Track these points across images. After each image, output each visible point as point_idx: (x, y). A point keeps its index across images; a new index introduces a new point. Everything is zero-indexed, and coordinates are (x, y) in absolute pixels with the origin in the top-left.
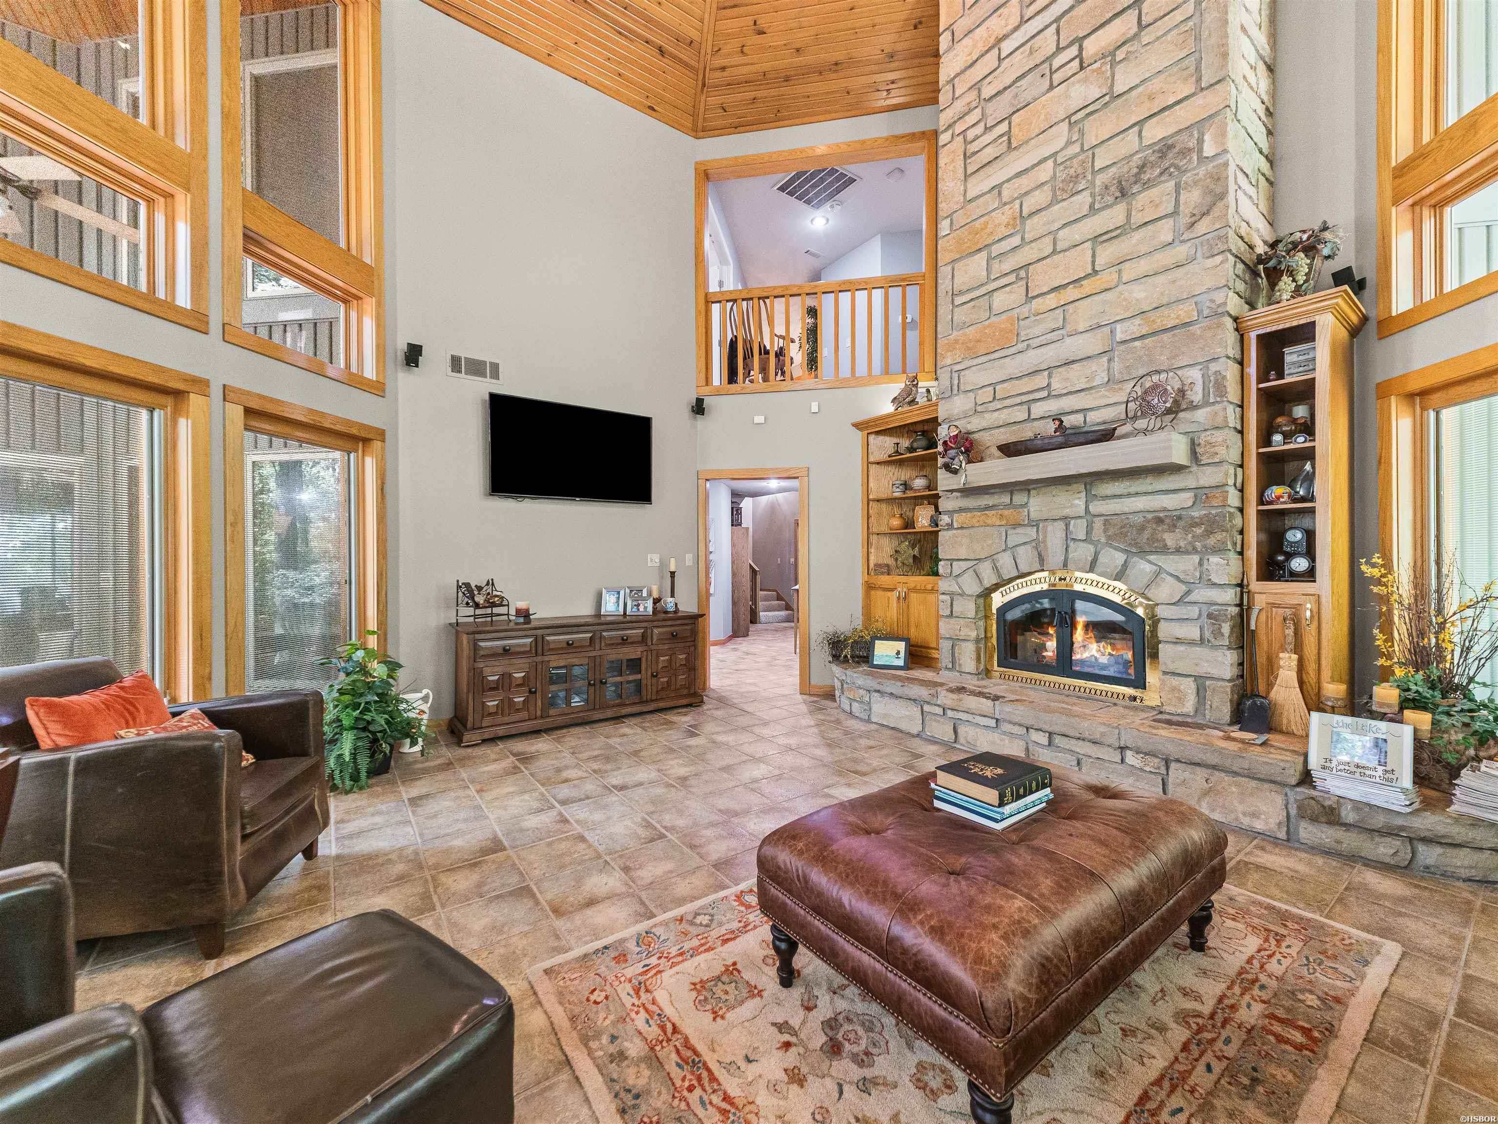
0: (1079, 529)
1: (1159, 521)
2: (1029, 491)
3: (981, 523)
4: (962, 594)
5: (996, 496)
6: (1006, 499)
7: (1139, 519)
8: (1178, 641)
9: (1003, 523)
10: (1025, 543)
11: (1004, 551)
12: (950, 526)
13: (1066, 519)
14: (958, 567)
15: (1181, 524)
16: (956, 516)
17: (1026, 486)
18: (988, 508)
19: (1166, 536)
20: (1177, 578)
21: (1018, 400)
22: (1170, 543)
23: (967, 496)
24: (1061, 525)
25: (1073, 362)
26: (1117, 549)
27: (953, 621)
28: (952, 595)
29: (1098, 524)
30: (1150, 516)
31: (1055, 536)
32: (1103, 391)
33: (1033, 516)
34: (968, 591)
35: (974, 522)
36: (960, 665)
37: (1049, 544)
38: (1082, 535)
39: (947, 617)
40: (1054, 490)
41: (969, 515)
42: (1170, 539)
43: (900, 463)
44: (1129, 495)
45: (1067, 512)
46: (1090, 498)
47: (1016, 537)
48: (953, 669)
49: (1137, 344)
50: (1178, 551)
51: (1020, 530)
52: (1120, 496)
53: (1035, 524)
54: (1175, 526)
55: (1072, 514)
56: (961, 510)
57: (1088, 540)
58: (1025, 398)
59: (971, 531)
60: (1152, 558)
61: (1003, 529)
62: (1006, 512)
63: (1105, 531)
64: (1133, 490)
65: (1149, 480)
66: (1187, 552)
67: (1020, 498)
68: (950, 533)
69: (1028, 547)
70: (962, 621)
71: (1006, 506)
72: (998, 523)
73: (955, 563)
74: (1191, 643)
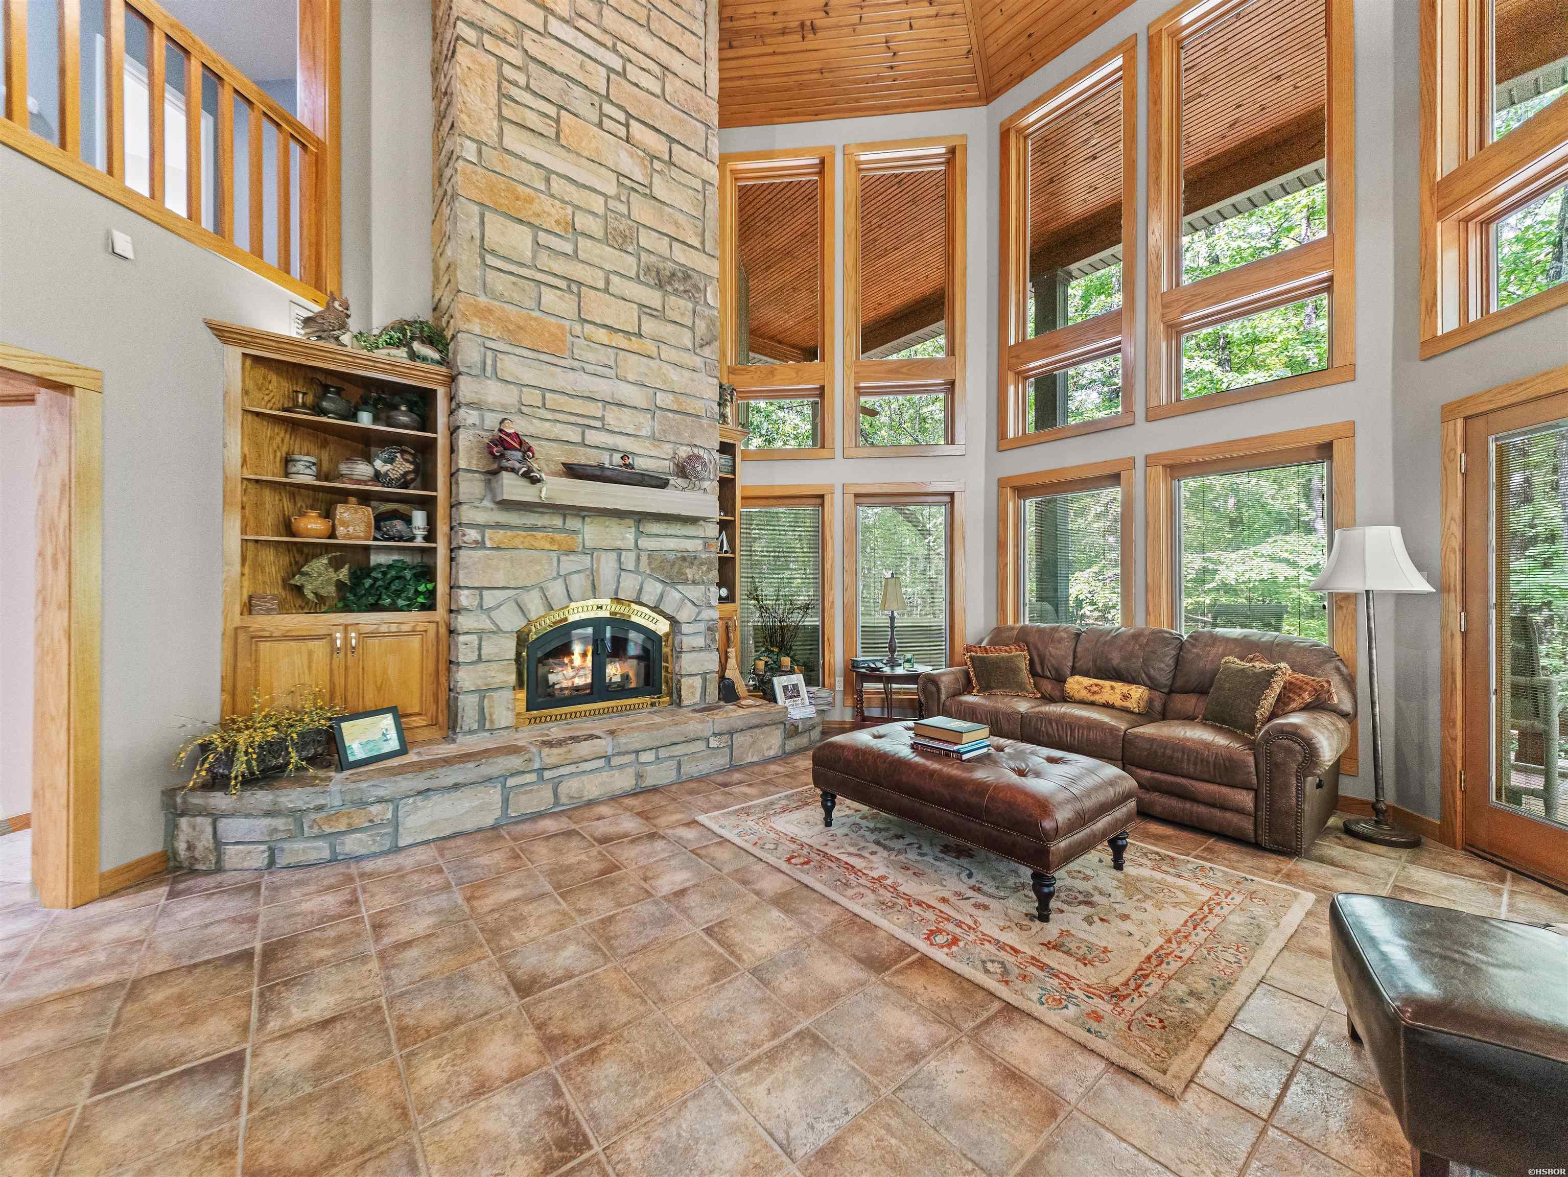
0: (629, 560)
1: (684, 559)
2: (584, 517)
3: (526, 545)
4: (498, 631)
5: (547, 517)
6: (558, 521)
7: (672, 556)
8: (694, 650)
9: (555, 547)
10: (578, 572)
11: (555, 579)
12: (480, 545)
13: (619, 551)
14: (490, 598)
15: (696, 562)
16: (488, 533)
17: (582, 512)
18: (535, 528)
19: (688, 571)
20: (693, 602)
21: (572, 419)
22: (690, 577)
23: (507, 510)
24: (613, 556)
25: (624, 406)
26: (658, 580)
27: (481, 667)
28: (480, 633)
29: (644, 557)
30: (679, 555)
31: (607, 565)
32: (647, 443)
33: (588, 544)
34: (505, 626)
35: (517, 542)
36: (492, 722)
37: (601, 573)
38: (631, 567)
39: (472, 663)
40: (609, 522)
41: (509, 533)
42: (689, 573)
43: (293, 425)
44: (666, 536)
45: (619, 544)
46: (640, 533)
47: (569, 564)
48: (482, 727)
49: (670, 414)
50: (694, 582)
51: (572, 557)
52: (658, 535)
53: (590, 552)
54: (692, 564)
55: (623, 547)
56: (498, 526)
57: (637, 571)
58: (580, 421)
59: (514, 553)
60: (679, 587)
61: (554, 555)
62: (557, 536)
63: (650, 564)
64: (669, 532)
65: (679, 526)
66: (698, 584)
67: (573, 523)
68: (480, 553)
69: (582, 575)
70: (494, 665)
71: (555, 529)
72: (548, 546)
73: (485, 592)
74: (700, 650)
